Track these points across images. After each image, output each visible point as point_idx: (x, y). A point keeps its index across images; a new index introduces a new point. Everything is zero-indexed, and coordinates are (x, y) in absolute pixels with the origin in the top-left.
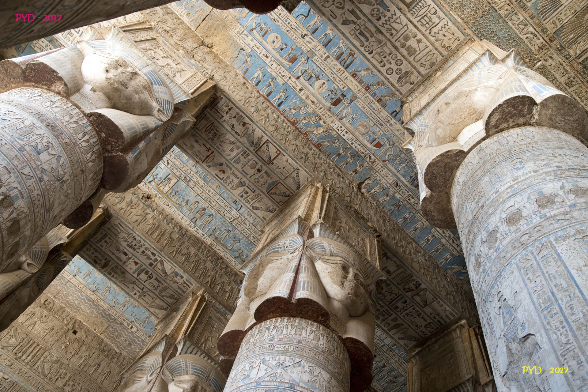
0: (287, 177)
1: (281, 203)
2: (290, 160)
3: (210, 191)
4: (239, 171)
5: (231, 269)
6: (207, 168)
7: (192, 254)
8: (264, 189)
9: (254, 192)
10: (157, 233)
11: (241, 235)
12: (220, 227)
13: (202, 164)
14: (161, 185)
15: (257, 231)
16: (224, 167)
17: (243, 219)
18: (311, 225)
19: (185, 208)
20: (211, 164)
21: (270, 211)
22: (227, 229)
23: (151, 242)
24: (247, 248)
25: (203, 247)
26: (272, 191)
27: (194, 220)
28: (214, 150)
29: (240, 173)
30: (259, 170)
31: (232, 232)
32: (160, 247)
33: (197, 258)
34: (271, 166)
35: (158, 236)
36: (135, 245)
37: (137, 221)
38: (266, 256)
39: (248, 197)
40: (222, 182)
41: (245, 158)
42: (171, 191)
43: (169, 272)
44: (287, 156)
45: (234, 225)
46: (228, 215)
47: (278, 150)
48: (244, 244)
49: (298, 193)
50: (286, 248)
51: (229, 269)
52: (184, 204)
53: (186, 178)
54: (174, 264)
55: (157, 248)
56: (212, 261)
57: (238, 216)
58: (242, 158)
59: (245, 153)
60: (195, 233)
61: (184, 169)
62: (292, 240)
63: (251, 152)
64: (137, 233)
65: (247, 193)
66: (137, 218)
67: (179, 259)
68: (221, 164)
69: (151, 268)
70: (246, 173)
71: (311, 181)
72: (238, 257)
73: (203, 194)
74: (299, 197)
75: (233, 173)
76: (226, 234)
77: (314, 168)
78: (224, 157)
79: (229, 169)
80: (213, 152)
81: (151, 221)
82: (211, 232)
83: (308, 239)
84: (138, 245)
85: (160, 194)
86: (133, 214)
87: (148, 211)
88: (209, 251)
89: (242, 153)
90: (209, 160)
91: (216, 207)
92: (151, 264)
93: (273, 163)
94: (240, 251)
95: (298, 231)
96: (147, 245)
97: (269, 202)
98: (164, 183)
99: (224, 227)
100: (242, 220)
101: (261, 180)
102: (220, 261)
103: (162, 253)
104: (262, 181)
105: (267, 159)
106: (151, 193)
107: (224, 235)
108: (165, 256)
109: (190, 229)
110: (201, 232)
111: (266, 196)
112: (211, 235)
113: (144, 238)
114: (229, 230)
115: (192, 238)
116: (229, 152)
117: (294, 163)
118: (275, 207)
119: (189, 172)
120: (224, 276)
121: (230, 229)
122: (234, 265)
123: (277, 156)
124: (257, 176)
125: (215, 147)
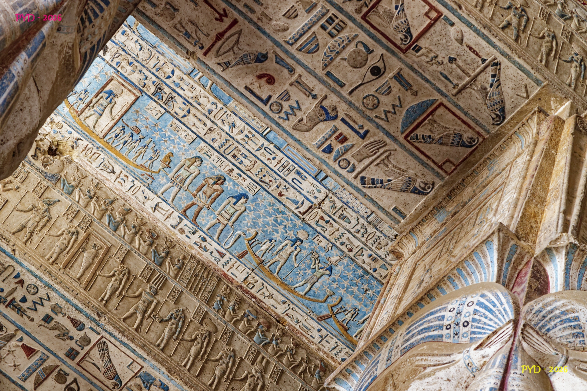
0: (464, 87)
1: (449, 167)
2: (471, 38)
3: (233, 125)
4: (316, 76)
5: (310, 353)
6: (219, 70)
7: (190, 316)
8: (396, 128)
9: (363, 137)
10: (85, 258)
11: (335, 251)
12: (269, 229)
13: (205, 60)
14: (87, 113)
15: (383, 241)
16: (270, 66)
17: (339, 204)
18: (538, 251)
19: (161, 179)
20: (230, 57)
21: (415, 191)
22: (293, 237)
23: (67, 289)
24: (355, 289)
25: (221, 291)
26: (420, 132)
27: (191, 213)
28: (236, 15)
29: (320, 80)
30: (376, 72)
31: (306, 245)
32: (94, 302)
33: (206, 327)
34: (412, 57)
35: (87, 268)
36: (24, 300)
37: (24, 227)
38: (405, 351)
39: (346, 151)
40: (266, 109)
41: (332, 36)
42: (118, 129)
43: (125, 375)
44: (460, 26)
45: (313, 223)
46: (291, 193)
47: (432, 8)
48: (345, 277)
49: (498, 136)
50: (463, 330)
51: (302, 354)
52: (158, 165)
53: (159, 89)
54: (138, 350)
55: (87, 305)
56: (251, 335)
57: (321, 196)
58: (322, 37)
59: (330, 20)
60: (195, 251)
61: (152, 64)
62: (480, 304)
63: (350, 18)
64: (26, 264)
65: (343, 139)
66: (23, 218)
67: (152, 335)
68: (262, 58)
69: (73, 363)
70: (337, 81)
71: (538, 98)
72: (329, 317)
73: (214, 135)
74: (502, 150)
75: (298, 83)
76: (289, 249)
77: (548, 54)
78: (269, 36)
79: (286, 71)
80: (235, 22)
81: (64, 225)
82: (244, 245)
83: (529, 298)
84: (30, 298)
85: (88, 138)
86: (10, 207)
87: (55, 194)
88: (241, 301)
89: (322, 22)
90: (226, 47)
91: (255, 171)
92: (72, 354)
93: (418, 49)
94: (334, 300)
95: (500, 270)
96: (56, 299)
97: (412, 162)
98: (97, 108)
99: (281, 229)
100: (333, 207)
101: (384, 99)
102: (274, 332)
103: (102, 321)
104: (386, 101)
105: (398, 37)
106: (59, 137)
107: (284, 255)
108: (110, 328)
109: (182, 237)
110: (215, 245)
111: (402, 145)
112: (245, 253)
113: (47, 279)
114: (298, 239)
115: (190, 265)
116: (282, 22)
117: (484, 43)
118: (430, 178)
119: (169, 72)
120: (289, 375)
121: (301, 235)
122: (317, 339)
123: (430, 26)
124: (371, 90)
125: (240, 6)
